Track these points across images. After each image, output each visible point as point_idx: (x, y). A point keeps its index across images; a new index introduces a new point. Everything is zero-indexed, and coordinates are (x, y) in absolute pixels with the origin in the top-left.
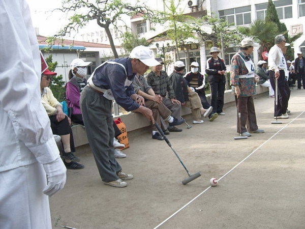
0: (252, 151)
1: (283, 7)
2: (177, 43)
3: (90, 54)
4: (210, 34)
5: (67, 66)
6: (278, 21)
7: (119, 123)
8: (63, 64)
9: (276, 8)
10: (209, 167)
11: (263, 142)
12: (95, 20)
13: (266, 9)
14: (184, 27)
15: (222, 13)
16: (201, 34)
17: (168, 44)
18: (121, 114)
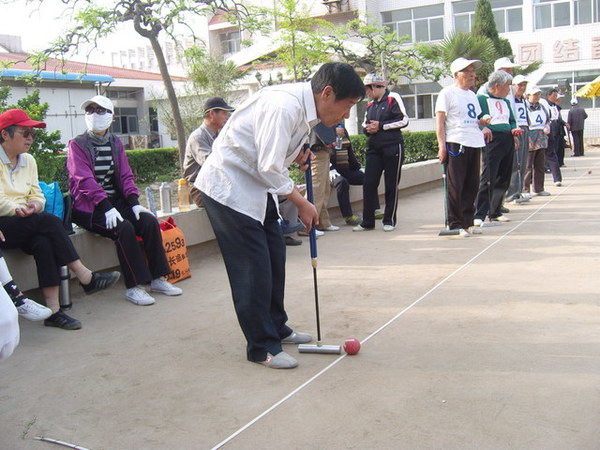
0: (433, 286)
1: (506, 9)
2: (296, 73)
3: (125, 92)
4: (362, 56)
5: (76, 115)
6: (496, 35)
7: (169, 227)
8: (68, 109)
9: (493, 10)
10: (346, 317)
11: (455, 269)
12: (131, 23)
13: (473, 13)
14: (310, 42)
15: (387, 16)
16: (344, 56)
17: (280, 75)
18: (175, 210)
